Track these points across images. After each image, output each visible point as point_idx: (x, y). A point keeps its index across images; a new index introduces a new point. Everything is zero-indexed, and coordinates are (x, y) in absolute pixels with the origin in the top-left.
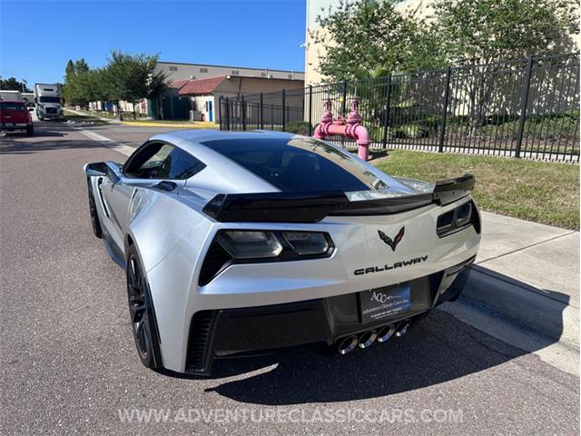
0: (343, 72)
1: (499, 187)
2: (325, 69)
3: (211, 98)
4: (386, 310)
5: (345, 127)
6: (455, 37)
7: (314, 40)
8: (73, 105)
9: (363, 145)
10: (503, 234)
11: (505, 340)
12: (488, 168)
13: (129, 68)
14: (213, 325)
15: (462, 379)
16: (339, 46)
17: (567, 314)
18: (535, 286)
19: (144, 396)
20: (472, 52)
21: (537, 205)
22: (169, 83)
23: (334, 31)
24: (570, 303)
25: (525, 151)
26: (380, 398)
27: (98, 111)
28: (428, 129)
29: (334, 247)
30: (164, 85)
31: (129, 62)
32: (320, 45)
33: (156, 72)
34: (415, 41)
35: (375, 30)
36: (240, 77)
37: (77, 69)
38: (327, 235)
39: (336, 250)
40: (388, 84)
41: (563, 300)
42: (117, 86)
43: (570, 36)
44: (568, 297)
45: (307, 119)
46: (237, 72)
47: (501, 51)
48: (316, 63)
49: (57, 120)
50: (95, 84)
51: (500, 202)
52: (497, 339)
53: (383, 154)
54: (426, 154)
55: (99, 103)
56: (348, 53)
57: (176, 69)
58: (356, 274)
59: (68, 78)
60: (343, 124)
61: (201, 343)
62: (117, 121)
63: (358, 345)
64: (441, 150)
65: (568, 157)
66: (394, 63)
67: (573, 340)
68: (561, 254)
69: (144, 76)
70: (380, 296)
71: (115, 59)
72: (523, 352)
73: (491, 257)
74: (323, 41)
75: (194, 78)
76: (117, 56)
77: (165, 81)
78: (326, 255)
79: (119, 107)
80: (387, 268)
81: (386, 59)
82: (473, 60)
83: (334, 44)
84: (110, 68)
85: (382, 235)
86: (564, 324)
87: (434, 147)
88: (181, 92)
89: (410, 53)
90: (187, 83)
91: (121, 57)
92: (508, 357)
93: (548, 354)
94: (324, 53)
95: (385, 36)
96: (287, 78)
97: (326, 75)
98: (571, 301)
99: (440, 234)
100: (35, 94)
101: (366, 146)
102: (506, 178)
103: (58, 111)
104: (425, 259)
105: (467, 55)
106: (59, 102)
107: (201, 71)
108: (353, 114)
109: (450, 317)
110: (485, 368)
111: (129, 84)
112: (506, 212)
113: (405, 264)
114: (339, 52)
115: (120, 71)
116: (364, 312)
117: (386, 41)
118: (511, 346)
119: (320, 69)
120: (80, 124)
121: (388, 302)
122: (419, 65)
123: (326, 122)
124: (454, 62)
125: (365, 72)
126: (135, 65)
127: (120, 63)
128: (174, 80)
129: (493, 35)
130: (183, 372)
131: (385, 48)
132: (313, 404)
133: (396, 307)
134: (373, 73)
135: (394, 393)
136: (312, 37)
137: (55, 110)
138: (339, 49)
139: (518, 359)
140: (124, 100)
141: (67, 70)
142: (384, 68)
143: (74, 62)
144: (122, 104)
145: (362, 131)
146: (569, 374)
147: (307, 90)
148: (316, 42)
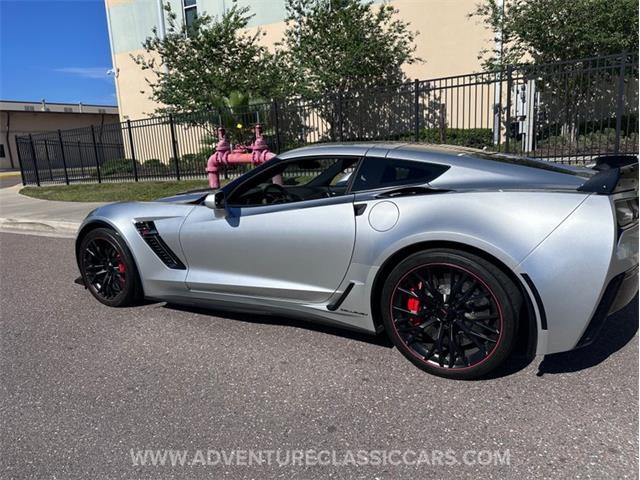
5: (251, 155)
7: (141, 65)
16: (171, 72)
23: (165, 55)
32: (148, 71)
45: (128, 156)
74: (152, 66)
83: (164, 69)
94: (154, 79)
108: (259, 140)
119: (156, 97)
123: (223, 151)
136: (138, 63)
147: (126, 125)
148: (143, 68)
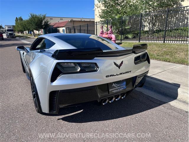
0: (107, 17)
1: (158, 52)
2: (101, 17)
3: (64, 28)
4: (117, 89)
5: (108, 35)
6: (143, 4)
7: (97, 7)
8: (18, 32)
9: (114, 41)
10: (159, 67)
11: (159, 99)
12: (154, 46)
13: (36, 19)
14: (57, 96)
15: (144, 112)
16: (105, 9)
17: (179, 90)
18: (169, 82)
19: (37, 122)
20: (149, 9)
21: (170, 57)
22: (50, 23)
23: (103, 4)
24: (180, 87)
25: (167, 41)
26: (117, 119)
27: (27, 34)
28: (135, 35)
29: (99, 68)
30: (48, 24)
31: (36, 17)
32: (99, 9)
33: (46, 20)
34: (130, 6)
35: (117, 3)
36: (74, 21)
37: (19, 20)
38: (96, 64)
39: (99, 69)
40: (121, 20)
41: (178, 86)
42: (32, 25)
43: (181, 3)
44: (180, 85)
46: (73, 19)
47: (158, 8)
48: (98, 15)
49: (13, 37)
50: (25, 25)
51: (158, 57)
52: (156, 99)
53: (121, 44)
54: (134, 43)
55: (27, 31)
56: (108, 11)
57: (52, 19)
58: (106, 77)
59: (16, 23)
60: (107, 34)
61: (54, 102)
62: (33, 37)
63: (108, 101)
64: (139, 42)
65: (180, 42)
66: (124, 14)
67: (181, 98)
68: (178, 72)
69: (42, 21)
70: (115, 85)
71: (31, 16)
72: (165, 103)
73: (155, 74)
74: (100, 7)
75: (58, 22)
76: (32, 15)
77: (49, 23)
78: (96, 71)
79: (34, 32)
80: (117, 75)
81: (121, 13)
82: (149, 12)
83: (103, 8)
84: (30, 19)
85: (115, 64)
86: (179, 93)
87: (137, 41)
88: (54, 27)
89: (129, 10)
90: (56, 23)
91: (33, 15)
92: (160, 105)
93: (173, 103)
94: (100, 11)
95: (121, 5)
96: (89, 21)
97: (102, 18)
98: (181, 86)
99: (136, 63)
100: (5, 29)
101: (115, 41)
102: (160, 49)
103: (13, 34)
104: (130, 72)
105: (147, 10)
106: (13, 31)
107: (61, 19)
108: (110, 30)
109: (141, 93)
110: (152, 108)
111: (37, 24)
112: (160, 60)
113: (123, 74)
114: (105, 11)
115: (33, 20)
116: (110, 90)
117: (121, 6)
118: (161, 101)
119: (99, 17)
120: (21, 38)
121: (118, 87)
122: (132, 14)
123: (101, 34)
124: (143, 13)
125: (114, 17)
126: (38, 18)
127: (33, 17)
128: (52, 22)
129: (156, 3)
130: (49, 113)
131: (121, 9)
132: (94, 122)
133: (121, 88)
134: (116, 17)
135: (121, 117)
136: (96, 6)
137: (12, 34)
138: (105, 10)
139: (163, 105)
140: (35, 30)
141: (16, 21)
142: (120, 16)
143: (18, 18)
144: (35, 31)
145: (113, 36)
146: (180, 109)
147: (95, 24)
148: (98, 8)
